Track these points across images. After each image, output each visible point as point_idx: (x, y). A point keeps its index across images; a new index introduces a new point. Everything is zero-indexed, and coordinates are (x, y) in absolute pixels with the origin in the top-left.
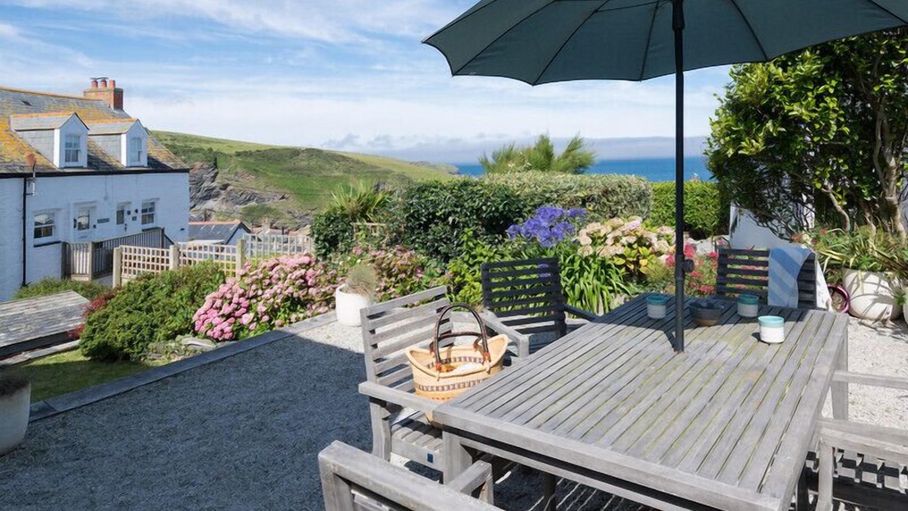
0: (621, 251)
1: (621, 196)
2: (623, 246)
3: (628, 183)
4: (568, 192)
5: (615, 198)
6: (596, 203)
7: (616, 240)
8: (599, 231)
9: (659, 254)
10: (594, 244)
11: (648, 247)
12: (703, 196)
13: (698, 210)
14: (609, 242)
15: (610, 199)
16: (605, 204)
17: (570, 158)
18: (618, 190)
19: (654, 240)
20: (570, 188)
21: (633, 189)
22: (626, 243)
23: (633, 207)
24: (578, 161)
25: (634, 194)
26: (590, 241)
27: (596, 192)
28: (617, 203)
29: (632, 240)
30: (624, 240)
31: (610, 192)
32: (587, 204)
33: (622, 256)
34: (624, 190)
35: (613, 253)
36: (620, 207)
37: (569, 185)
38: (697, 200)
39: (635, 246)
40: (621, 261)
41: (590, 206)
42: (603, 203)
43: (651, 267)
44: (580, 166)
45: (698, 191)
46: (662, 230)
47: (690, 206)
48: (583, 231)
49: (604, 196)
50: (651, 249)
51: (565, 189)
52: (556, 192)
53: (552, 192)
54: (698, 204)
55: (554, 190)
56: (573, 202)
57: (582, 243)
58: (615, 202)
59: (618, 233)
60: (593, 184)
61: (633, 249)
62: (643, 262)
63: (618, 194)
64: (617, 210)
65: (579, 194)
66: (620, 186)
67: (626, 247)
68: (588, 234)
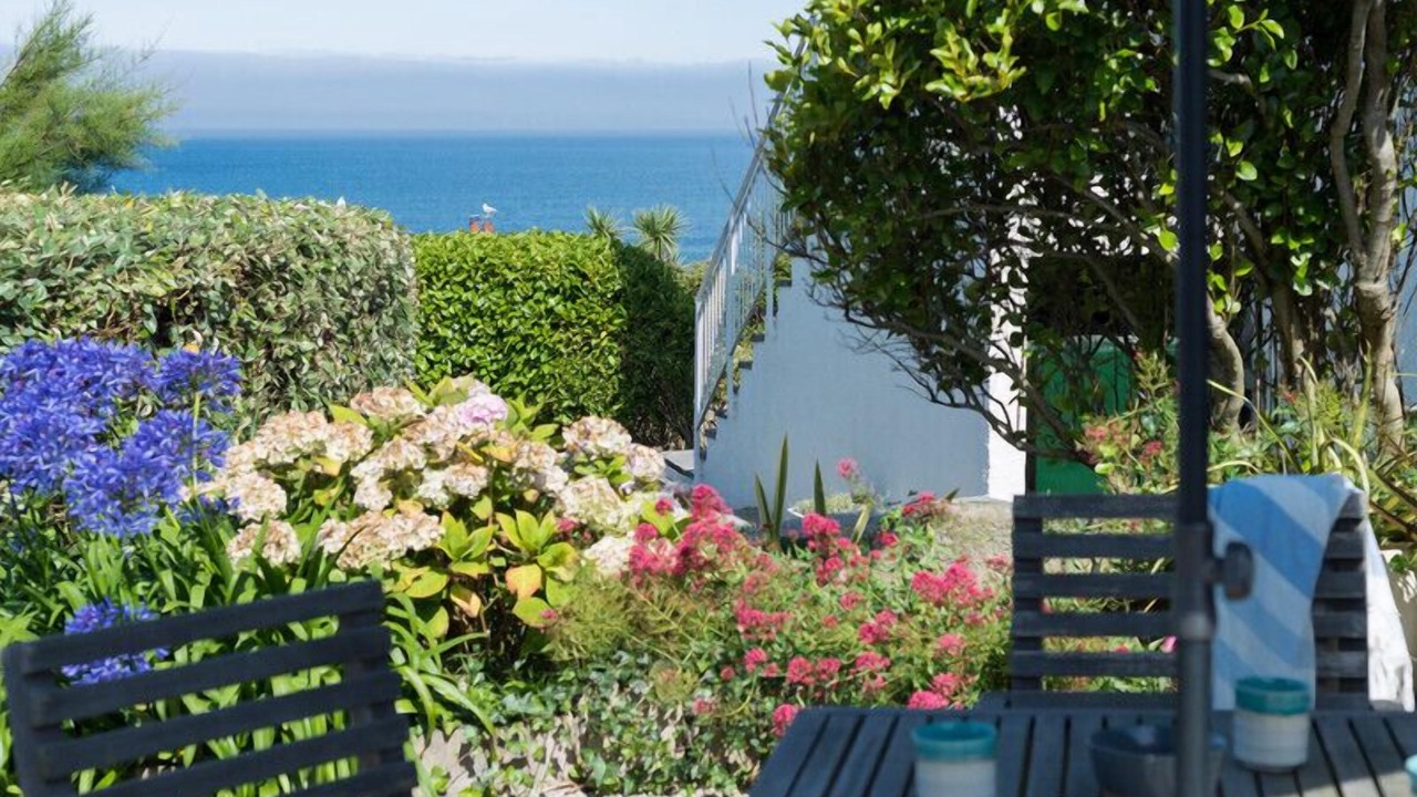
0: (429, 533)
1: (311, 294)
2: (432, 510)
3: (332, 234)
4: (97, 275)
5: (287, 304)
6: (213, 324)
7: (400, 484)
8: (320, 451)
9: (585, 534)
10: (300, 508)
11: (537, 510)
12: (571, 296)
13: (554, 354)
14: (371, 493)
15: (270, 307)
16: (248, 333)
17: (39, 113)
18: (298, 264)
19: (556, 480)
20: (102, 257)
21: (356, 264)
22: (442, 499)
23: (353, 343)
24: (77, 132)
25: (359, 285)
26: (280, 498)
27: (212, 276)
28: (296, 325)
29: (470, 481)
30: (433, 486)
31: (267, 274)
32: (177, 330)
33: (427, 558)
34: (320, 265)
35: (397, 546)
36: (306, 345)
37: (90, 240)
38: (550, 311)
39: (483, 509)
40: (431, 582)
41: (187, 337)
42: (240, 323)
43: (558, 596)
44: (90, 156)
45: (555, 275)
46: (587, 434)
47: (525, 338)
48: (242, 456)
49: (244, 294)
50: (550, 518)
51: (78, 262)
52: (44, 273)
53: (21, 274)
54: (555, 327)
55: (32, 262)
56: (116, 321)
57: (247, 510)
58: (288, 320)
59: (407, 454)
60: (197, 239)
61: (473, 524)
62: (523, 580)
63: (297, 282)
64: (298, 355)
65: (140, 284)
66: (303, 250)
67: (447, 516)
68: (263, 467)
